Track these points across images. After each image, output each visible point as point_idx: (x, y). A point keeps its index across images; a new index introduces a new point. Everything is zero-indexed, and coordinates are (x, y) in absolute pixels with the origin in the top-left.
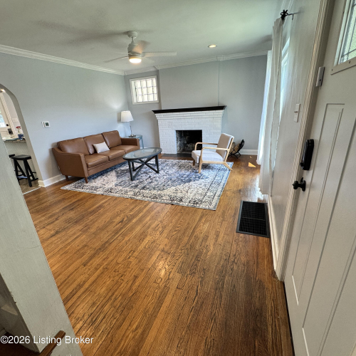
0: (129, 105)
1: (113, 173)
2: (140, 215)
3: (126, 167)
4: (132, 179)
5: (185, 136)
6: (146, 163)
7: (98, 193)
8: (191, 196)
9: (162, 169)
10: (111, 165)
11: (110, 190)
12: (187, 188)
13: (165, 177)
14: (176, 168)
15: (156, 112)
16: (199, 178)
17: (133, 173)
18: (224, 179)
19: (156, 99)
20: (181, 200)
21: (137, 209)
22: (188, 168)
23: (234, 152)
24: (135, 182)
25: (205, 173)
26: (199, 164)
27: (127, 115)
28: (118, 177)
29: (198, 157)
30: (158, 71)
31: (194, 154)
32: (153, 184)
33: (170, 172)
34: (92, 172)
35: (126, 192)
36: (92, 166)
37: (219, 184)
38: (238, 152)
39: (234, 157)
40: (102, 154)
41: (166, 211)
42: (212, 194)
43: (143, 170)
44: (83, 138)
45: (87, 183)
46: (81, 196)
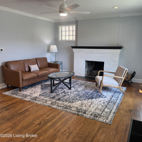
0: (56, 41)
1: (39, 86)
2: (54, 120)
3: (49, 83)
4: (52, 92)
5: (92, 65)
6: (63, 81)
7: (27, 99)
8: (92, 109)
9: (73, 87)
10: (39, 80)
11: (35, 99)
12: (90, 104)
13: (75, 93)
14: (83, 87)
15: (73, 47)
16: (100, 96)
17: (53, 88)
18: (119, 99)
19: (74, 39)
20: (85, 113)
21: (52, 115)
22: (92, 88)
23: (127, 80)
24: (54, 94)
25: (105, 93)
26: (100, 86)
27: (54, 48)
28: (42, 89)
29: (100, 81)
30: (77, 21)
31: (97, 79)
32: (65, 97)
33: (79, 89)
34: (25, 84)
35: (46, 101)
36: (26, 80)
37: (115, 103)
38: (130, 80)
39: (128, 83)
40: (34, 72)
41: (73, 120)
42: (109, 110)
43: (60, 86)
44: (23, 60)
45: (20, 91)
46: (15, 101)
